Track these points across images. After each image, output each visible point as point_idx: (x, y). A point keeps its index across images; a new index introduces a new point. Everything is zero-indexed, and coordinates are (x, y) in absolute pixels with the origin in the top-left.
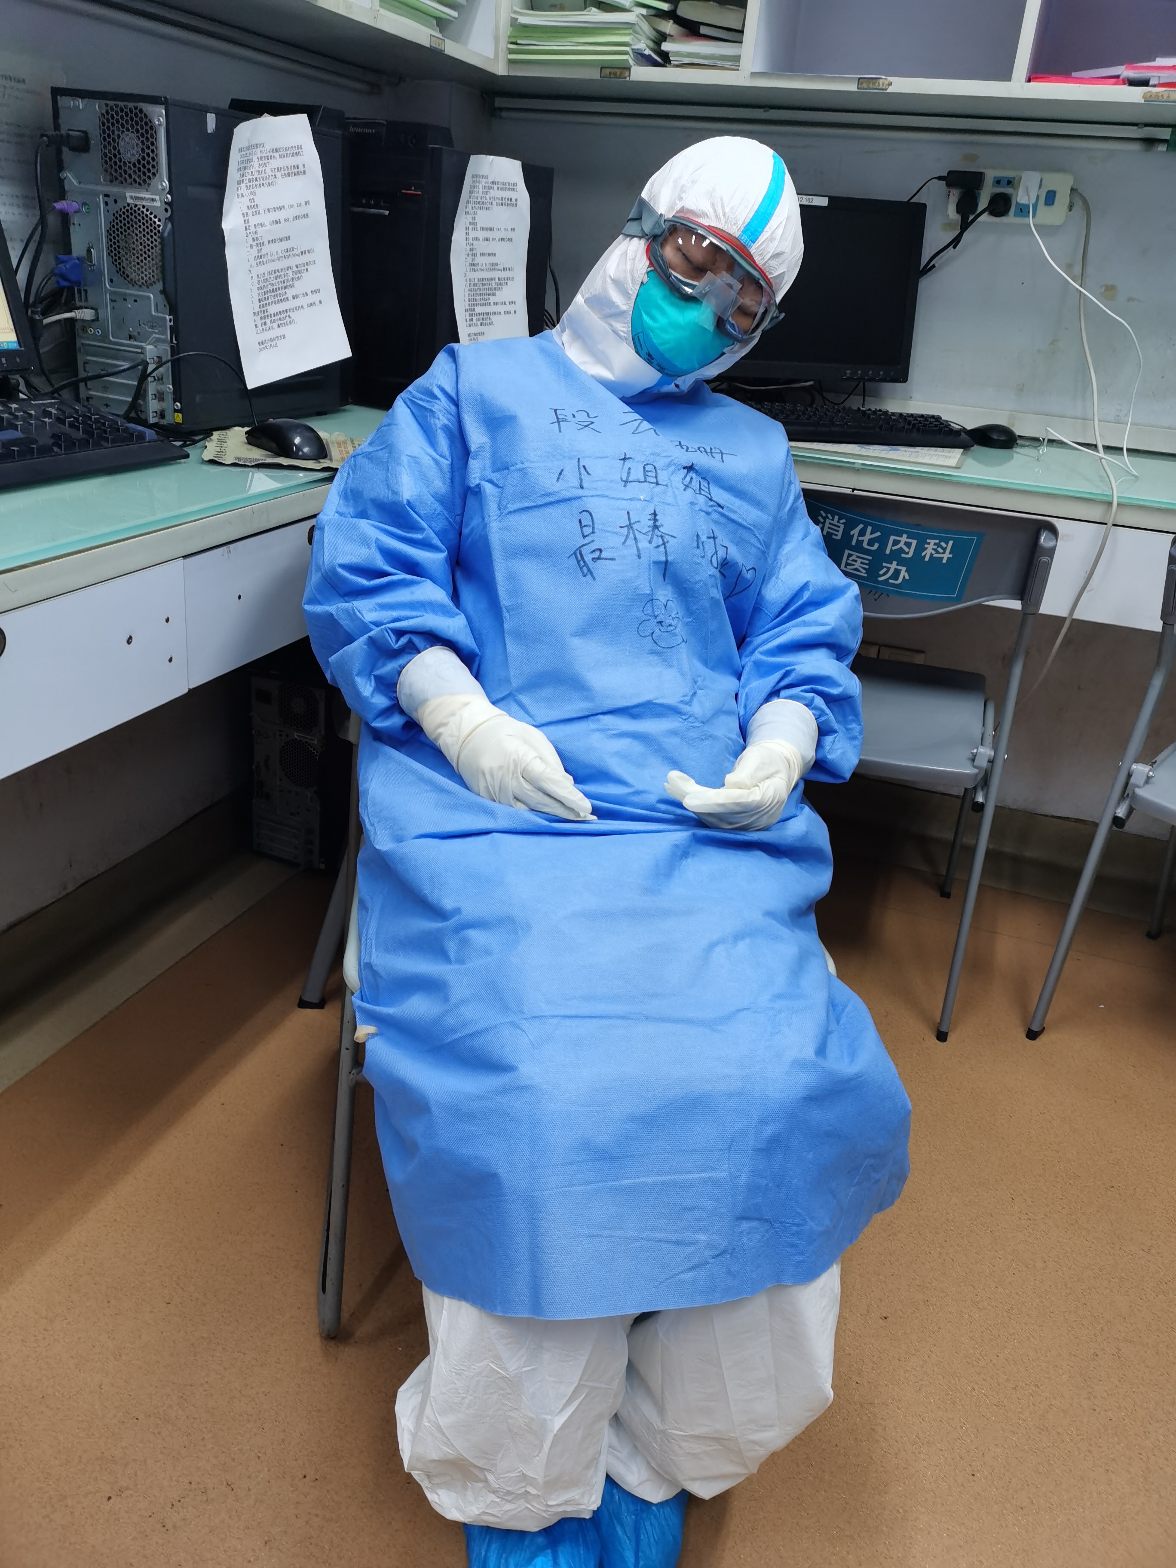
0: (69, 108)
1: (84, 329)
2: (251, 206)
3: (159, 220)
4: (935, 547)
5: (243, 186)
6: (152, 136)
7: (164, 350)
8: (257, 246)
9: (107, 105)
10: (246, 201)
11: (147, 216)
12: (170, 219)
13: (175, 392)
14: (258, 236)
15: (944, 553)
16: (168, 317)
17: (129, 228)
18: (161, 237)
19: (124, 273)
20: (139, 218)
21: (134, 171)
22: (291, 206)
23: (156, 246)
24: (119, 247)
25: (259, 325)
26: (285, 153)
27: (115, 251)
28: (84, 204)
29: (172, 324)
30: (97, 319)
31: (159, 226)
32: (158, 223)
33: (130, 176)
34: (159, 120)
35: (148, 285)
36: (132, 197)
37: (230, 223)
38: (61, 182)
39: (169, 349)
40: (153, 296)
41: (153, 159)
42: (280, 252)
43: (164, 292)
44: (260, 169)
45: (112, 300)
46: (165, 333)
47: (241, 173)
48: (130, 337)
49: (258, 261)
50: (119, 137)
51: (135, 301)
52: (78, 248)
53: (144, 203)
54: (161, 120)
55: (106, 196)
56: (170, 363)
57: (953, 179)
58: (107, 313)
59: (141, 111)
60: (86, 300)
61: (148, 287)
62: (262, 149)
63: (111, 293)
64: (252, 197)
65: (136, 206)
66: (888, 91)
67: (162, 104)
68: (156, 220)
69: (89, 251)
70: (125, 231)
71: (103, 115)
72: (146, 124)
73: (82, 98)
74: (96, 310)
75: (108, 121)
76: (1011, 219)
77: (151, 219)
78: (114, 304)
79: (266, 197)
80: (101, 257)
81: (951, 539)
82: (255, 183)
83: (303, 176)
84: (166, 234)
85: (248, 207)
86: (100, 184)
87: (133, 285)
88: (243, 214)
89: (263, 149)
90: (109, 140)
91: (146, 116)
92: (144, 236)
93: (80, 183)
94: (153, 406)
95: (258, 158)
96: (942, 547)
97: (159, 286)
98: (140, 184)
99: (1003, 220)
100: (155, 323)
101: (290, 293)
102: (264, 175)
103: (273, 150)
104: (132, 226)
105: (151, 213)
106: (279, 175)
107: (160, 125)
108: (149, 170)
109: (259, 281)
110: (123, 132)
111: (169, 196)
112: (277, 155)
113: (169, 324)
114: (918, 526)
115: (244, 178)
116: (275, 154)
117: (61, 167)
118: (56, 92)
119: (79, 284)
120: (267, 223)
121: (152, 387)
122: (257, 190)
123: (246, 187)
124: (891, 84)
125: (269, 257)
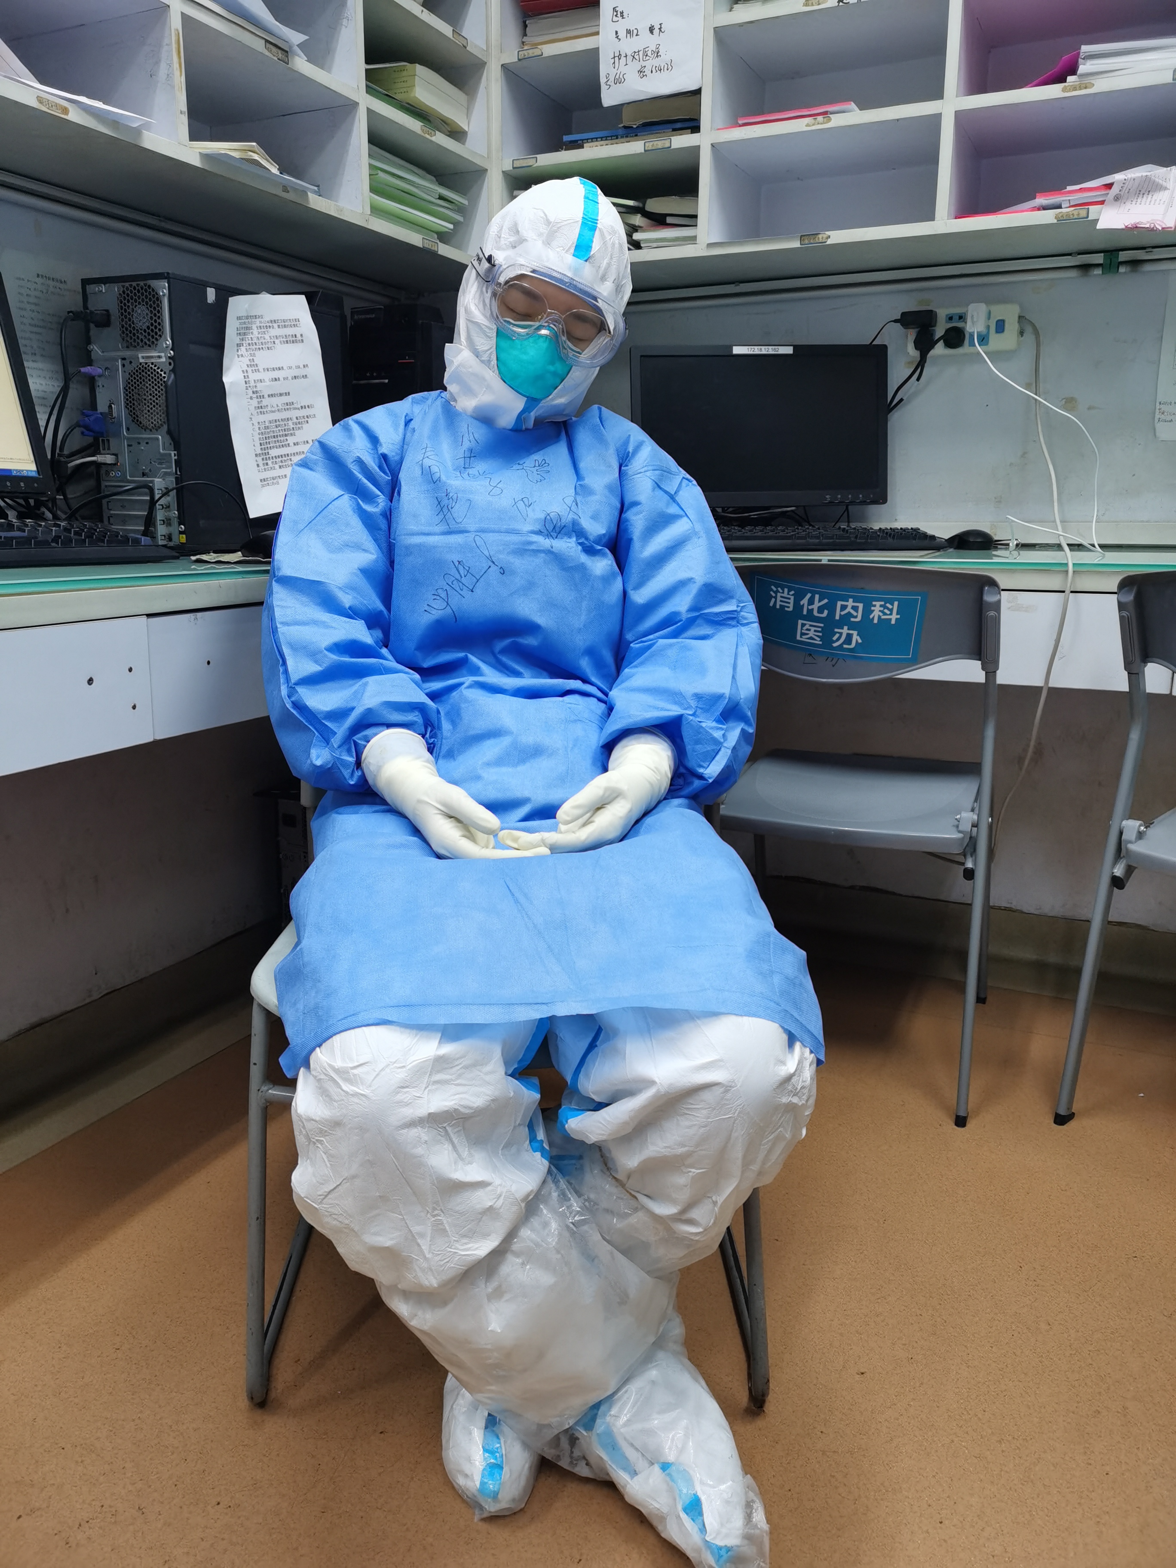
0: (95, 293)
1: (107, 473)
2: (251, 365)
3: (165, 373)
4: (882, 609)
5: (243, 348)
6: (158, 306)
7: (171, 482)
8: (257, 398)
9: (123, 287)
10: (246, 361)
11: (155, 370)
12: (173, 370)
13: (179, 517)
14: (258, 389)
15: (891, 614)
16: (173, 453)
17: (141, 383)
18: (166, 387)
19: (138, 420)
20: (148, 373)
21: (145, 336)
22: (290, 368)
23: (162, 394)
24: (133, 400)
25: (261, 465)
26: (283, 324)
27: (130, 404)
28: (107, 368)
29: (176, 457)
30: (115, 464)
31: (164, 377)
32: (163, 375)
33: (142, 340)
34: (163, 292)
35: (157, 428)
36: (143, 357)
37: (231, 377)
38: (89, 353)
39: (174, 480)
40: (161, 438)
41: (159, 324)
42: (280, 405)
43: (169, 432)
44: (259, 336)
45: (129, 446)
46: (171, 467)
47: (241, 337)
48: (144, 475)
49: (259, 411)
50: (133, 310)
51: (147, 443)
52: (102, 407)
53: (153, 360)
54: (165, 291)
55: (124, 359)
56: (175, 491)
57: (906, 320)
58: (126, 459)
59: (149, 287)
60: (109, 449)
61: (157, 430)
62: (260, 320)
63: (128, 439)
64: (251, 358)
65: (146, 363)
66: (827, 243)
67: (165, 278)
68: (162, 373)
69: (110, 407)
70: (138, 385)
71: (120, 294)
72: (154, 296)
73: (105, 284)
74: (116, 455)
75: (125, 299)
76: (965, 349)
77: (158, 373)
78: (131, 448)
79: (264, 358)
80: (120, 411)
81: (896, 599)
82: (255, 346)
83: (301, 344)
84: (169, 383)
85: (248, 365)
86: (119, 350)
87: (145, 430)
88: (243, 371)
89: (262, 320)
90: (125, 313)
91: (153, 290)
92: (153, 387)
93: (103, 352)
94: (161, 530)
95: (257, 327)
96: (888, 609)
97: (165, 427)
98: (149, 346)
99: (959, 351)
100: (163, 459)
101: (291, 441)
102: (263, 341)
103: (271, 321)
104: (144, 380)
105: (158, 368)
106: (277, 341)
107: (164, 295)
108: (156, 334)
109: (259, 428)
110: (136, 306)
111: (172, 352)
112: (275, 325)
113: (174, 458)
114: (862, 590)
115: (244, 342)
116: (274, 324)
117: (88, 341)
118: (85, 282)
119: (102, 434)
120: (267, 380)
121: (160, 515)
122: (256, 352)
123: (246, 349)
124: (829, 237)
125: (269, 409)
